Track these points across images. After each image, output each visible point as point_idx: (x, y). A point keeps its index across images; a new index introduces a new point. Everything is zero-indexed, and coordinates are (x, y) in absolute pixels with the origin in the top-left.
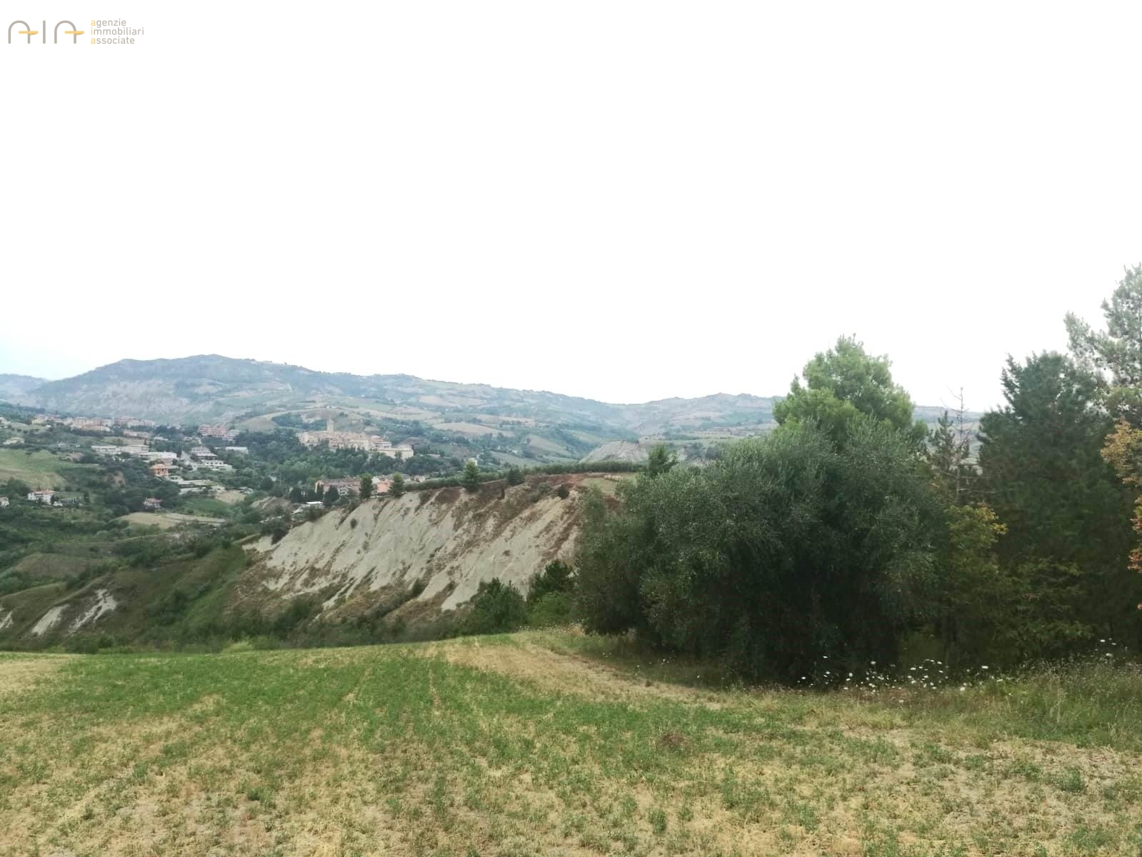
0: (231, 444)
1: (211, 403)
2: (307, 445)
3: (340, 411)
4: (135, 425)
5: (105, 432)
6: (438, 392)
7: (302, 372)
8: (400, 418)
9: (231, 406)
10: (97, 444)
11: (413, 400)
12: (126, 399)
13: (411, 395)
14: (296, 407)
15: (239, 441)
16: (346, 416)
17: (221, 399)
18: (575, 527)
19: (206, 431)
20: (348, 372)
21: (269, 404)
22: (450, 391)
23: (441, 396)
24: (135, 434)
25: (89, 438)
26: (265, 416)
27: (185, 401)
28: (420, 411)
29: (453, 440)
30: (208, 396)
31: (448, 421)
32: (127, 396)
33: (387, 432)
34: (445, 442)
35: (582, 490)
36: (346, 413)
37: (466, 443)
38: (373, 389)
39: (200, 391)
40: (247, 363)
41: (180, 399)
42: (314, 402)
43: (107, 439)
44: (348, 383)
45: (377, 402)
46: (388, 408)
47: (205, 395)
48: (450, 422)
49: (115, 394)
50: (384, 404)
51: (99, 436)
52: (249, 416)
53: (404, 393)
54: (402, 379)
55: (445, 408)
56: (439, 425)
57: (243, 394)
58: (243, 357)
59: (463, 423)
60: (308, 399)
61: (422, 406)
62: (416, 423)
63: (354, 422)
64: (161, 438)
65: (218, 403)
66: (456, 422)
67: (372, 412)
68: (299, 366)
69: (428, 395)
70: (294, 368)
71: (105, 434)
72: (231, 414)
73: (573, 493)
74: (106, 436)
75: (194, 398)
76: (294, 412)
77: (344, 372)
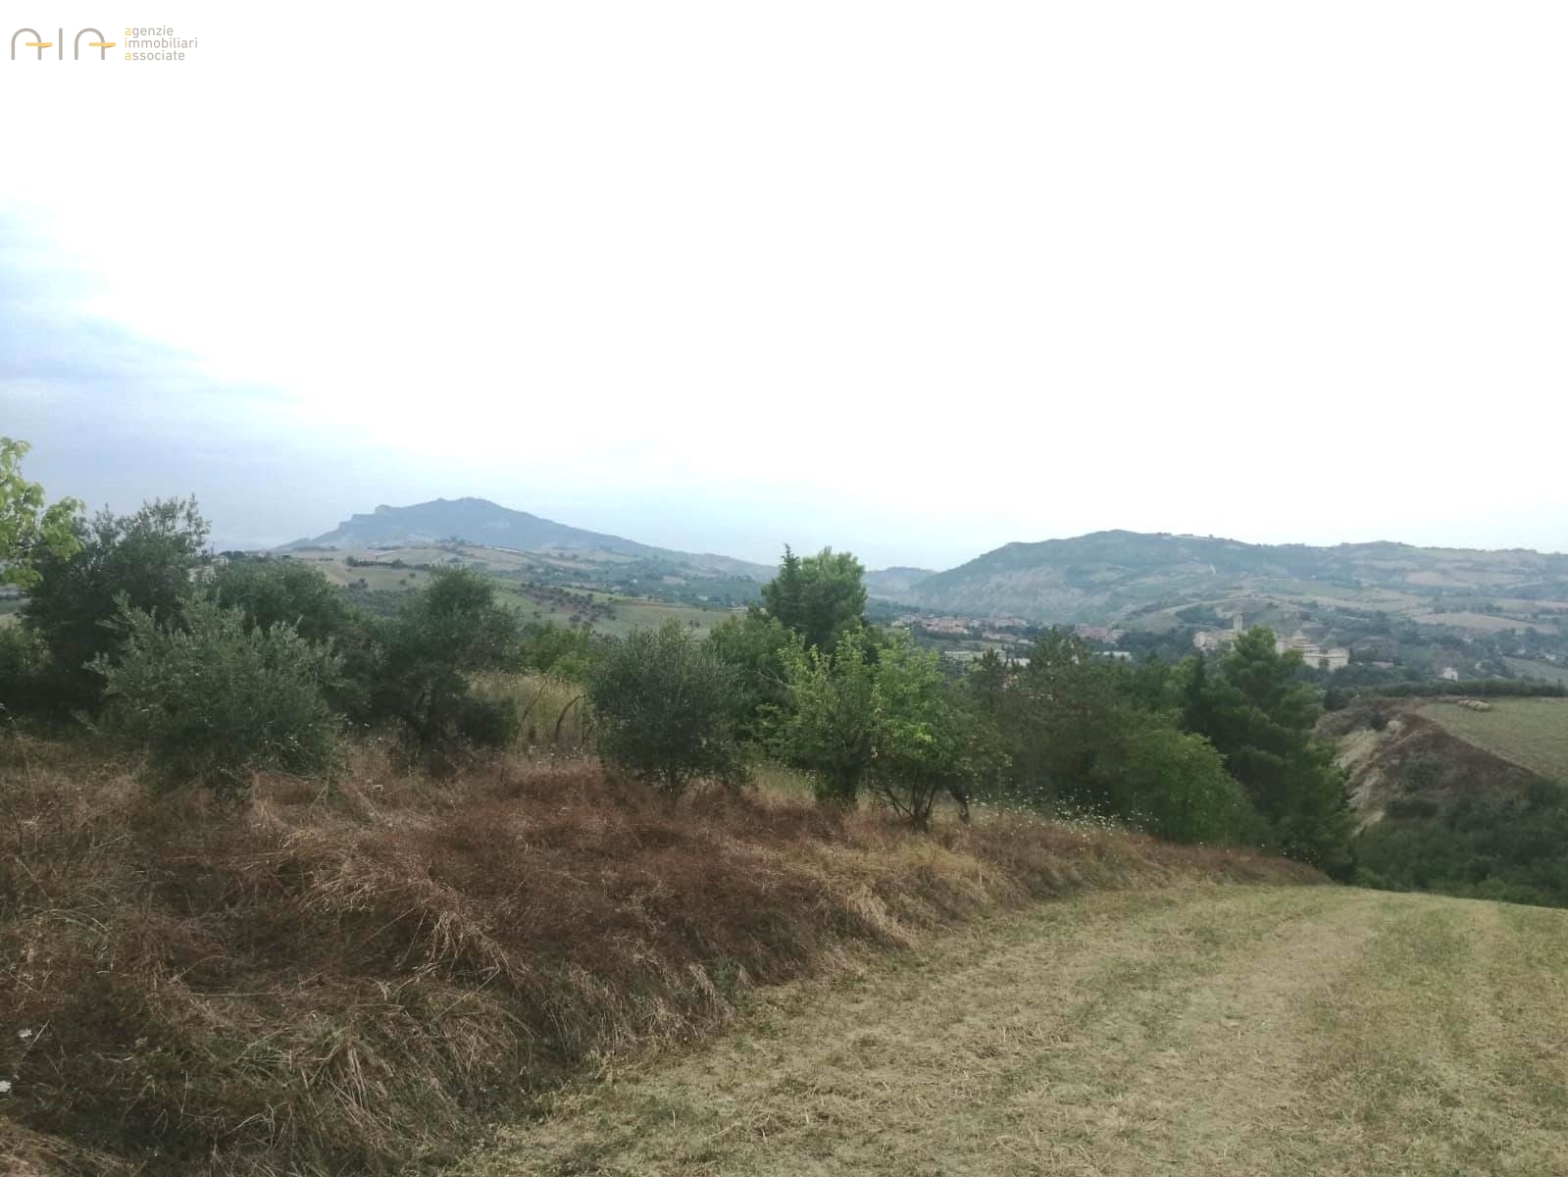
0: (1113, 648)
1: (1108, 593)
2: (1204, 649)
3: (1268, 601)
4: (1004, 625)
5: (962, 634)
6: (1439, 566)
7: (1231, 547)
8: (1364, 607)
9: (1133, 597)
10: (953, 649)
11: (1396, 579)
12: (1010, 592)
13: (1394, 571)
14: (1212, 597)
15: (1123, 643)
16: (1277, 607)
17: (1121, 589)
18: (1377, 770)
19: (1084, 631)
20: (1300, 542)
21: (1182, 592)
22: (1458, 564)
23: (1444, 572)
24: (998, 637)
25: (944, 642)
26: (1167, 610)
27: (1077, 591)
28: (1403, 597)
29: (1436, 640)
30: (1106, 584)
31: (1439, 610)
32: (1011, 588)
33: (1334, 629)
34: (1422, 643)
35: (1412, 722)
36: (1276, 603)
37: (1458, 644)
38: (1335, 566)
39: (1097, 578)
40: (1158, 539)
41: (1072, 590)
42: (1240, 588)
43: (964, 643)
44: (1297, 559)
45: (1335, 585)
46: (1351, 593)
47: (1101, 584)
48: (1443, 611)
49: (999, 586)
50: (1344, 586)
51: (955, 640)
52: (1147, 610)
53: (1382, 570)
54: (1383, 549)
55: (1441, 589)
56: (1424, 617)
57: (1150, 581)
58: (1154, 531)
59: (1466, 614)
60: (1236, 584)
61: (1404, 589)
62: (1381, 615)
63: (1286, 616)
64: (1026, 642)
65: (1117, 594)
66: (1453, 611)
67: (1322, 600)
68: (1227, 538)
69: (1421, 571)
70: (1221, 541)
71: (963, 637)
72: (1130, 607)
73: (1395, 724)
74: (964, 639)
75: (1089, 588)
76: (1206, 603)
77: (1293, 543)
